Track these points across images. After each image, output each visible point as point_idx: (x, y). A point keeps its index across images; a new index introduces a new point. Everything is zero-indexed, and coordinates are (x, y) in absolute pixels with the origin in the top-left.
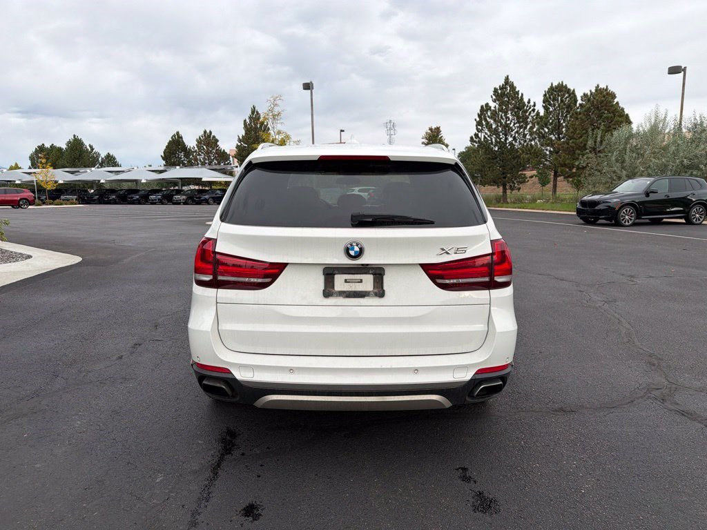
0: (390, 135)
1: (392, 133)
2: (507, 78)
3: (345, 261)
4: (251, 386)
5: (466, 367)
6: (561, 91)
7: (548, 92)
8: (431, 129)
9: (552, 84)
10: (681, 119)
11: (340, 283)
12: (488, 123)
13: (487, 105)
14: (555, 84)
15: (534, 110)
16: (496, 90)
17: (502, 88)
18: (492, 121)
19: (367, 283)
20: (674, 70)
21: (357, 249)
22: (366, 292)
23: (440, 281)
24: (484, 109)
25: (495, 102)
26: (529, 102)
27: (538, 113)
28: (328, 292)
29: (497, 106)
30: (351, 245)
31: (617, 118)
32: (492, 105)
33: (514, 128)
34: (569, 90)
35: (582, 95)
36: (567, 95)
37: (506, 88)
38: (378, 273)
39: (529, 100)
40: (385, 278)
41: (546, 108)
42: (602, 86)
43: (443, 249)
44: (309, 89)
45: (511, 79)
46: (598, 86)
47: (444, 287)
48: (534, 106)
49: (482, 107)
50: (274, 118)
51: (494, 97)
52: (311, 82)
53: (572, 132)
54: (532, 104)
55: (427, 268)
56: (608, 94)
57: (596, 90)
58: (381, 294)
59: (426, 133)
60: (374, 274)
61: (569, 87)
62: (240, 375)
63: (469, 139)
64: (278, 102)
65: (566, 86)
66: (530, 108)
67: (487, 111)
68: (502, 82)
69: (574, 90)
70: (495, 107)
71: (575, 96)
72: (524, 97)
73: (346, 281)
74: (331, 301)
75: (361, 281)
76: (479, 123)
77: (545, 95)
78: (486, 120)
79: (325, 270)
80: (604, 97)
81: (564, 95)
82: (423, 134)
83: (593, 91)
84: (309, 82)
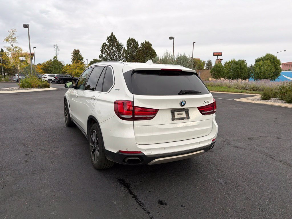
0: (57, 51)
1: (57, 50)
2: (112, 33)
3: (179, 107)
4: (150, 156)
5: (210, 140)
6: (133, 41)
7: (128, 41)
8: (75, 50)
9: (129, 38)
10: (173, 55)
11: (176, 115)
12: (106, 51)
13: (105, 43)
14: (131, 38)
15: (123, 47)
16: (108, 38)
17: (111, 37)
18: (108, 50)
19: (184, 114)
20: (171, 38)
21: (184, 103)
22: (184, 117)
23: (202, 112)
24: (104, 45)
25: (108, 42)
26: (121, 44)
27: (124, 49)
28: (173, 119)
29: (109, 44)
30: (183, 101)
31: (153, 53)
32: (107, 43)
33: (116, 54)
34: (135, 41)
35: (141, 43)
36: (135, 43)
37: (112, 37)
38: (187, 111)
39: (121, 43)
40: (189, 112)
41: (128, 47)
42: (147, 41)
43: (204, 102)
44: (27, 27)
45: (114, 34)
46: (146, 41)
47: (204, 114)
48: (123, 45)
49: (103, 44)
50: (12, 40)
51: (108, 41)
52: (28, 24)
53: (138, 57)
54: (122, 45)
55: (199, 108)
56: (149, 44)
57: (145, 42)
58: (188, 118)
59: (73, 51)
60: (185, 111)
61: (135, 40)
62: (146, 153)
63: (99, 56)
64: (15, 32)
65: (134, 39)
66: (121, 46)
67: (105, 46)
68: (110, 35)
69: (137, 41)
70: (108, 44)
71: (138, 44)
72: (119, 42)
73: (178, 114)
74: (175, 121)
75: (182, 114)
76: (102, 51)
77: (127, 42)
78: (105, 49)
79: (171, 111)
80: (148, 45)
81: (134, 43)
82: (72, 52)
83: (144, 42)
84: (27, 24)
